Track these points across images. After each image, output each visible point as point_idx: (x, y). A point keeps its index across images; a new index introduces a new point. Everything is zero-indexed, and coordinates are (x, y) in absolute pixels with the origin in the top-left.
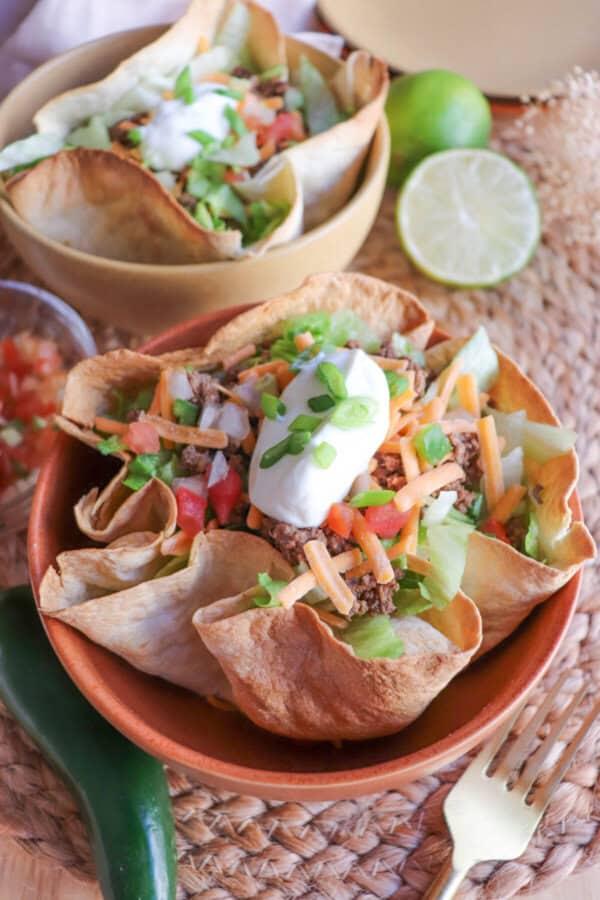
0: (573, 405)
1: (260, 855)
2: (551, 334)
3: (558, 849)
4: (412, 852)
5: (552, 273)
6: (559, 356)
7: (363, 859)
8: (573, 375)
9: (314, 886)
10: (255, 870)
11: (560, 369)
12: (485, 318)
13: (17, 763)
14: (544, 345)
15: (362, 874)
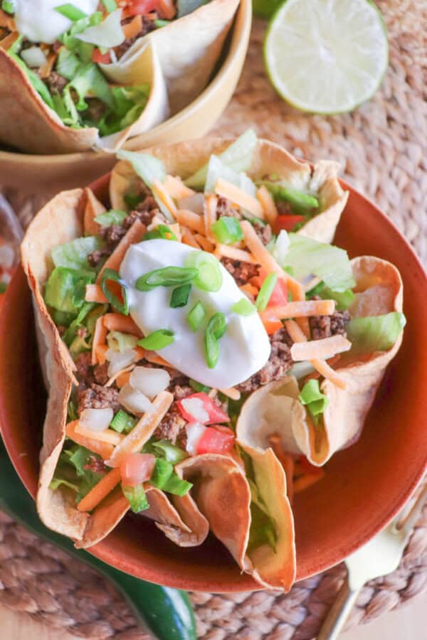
0: (415, 214)
1: (205, 606)
2: (395, 149)
3: (416, 578)
4: (314, 591)
5: (393, 90)
6: (401, 168)
7: (279, 600)
8: (414, 185)
9: (246, 623)
10: (203, 617)
11: (404, 181)
12: (340, 137)
13: (17, 557)
14: (390, 158)
15: (279, 610)
